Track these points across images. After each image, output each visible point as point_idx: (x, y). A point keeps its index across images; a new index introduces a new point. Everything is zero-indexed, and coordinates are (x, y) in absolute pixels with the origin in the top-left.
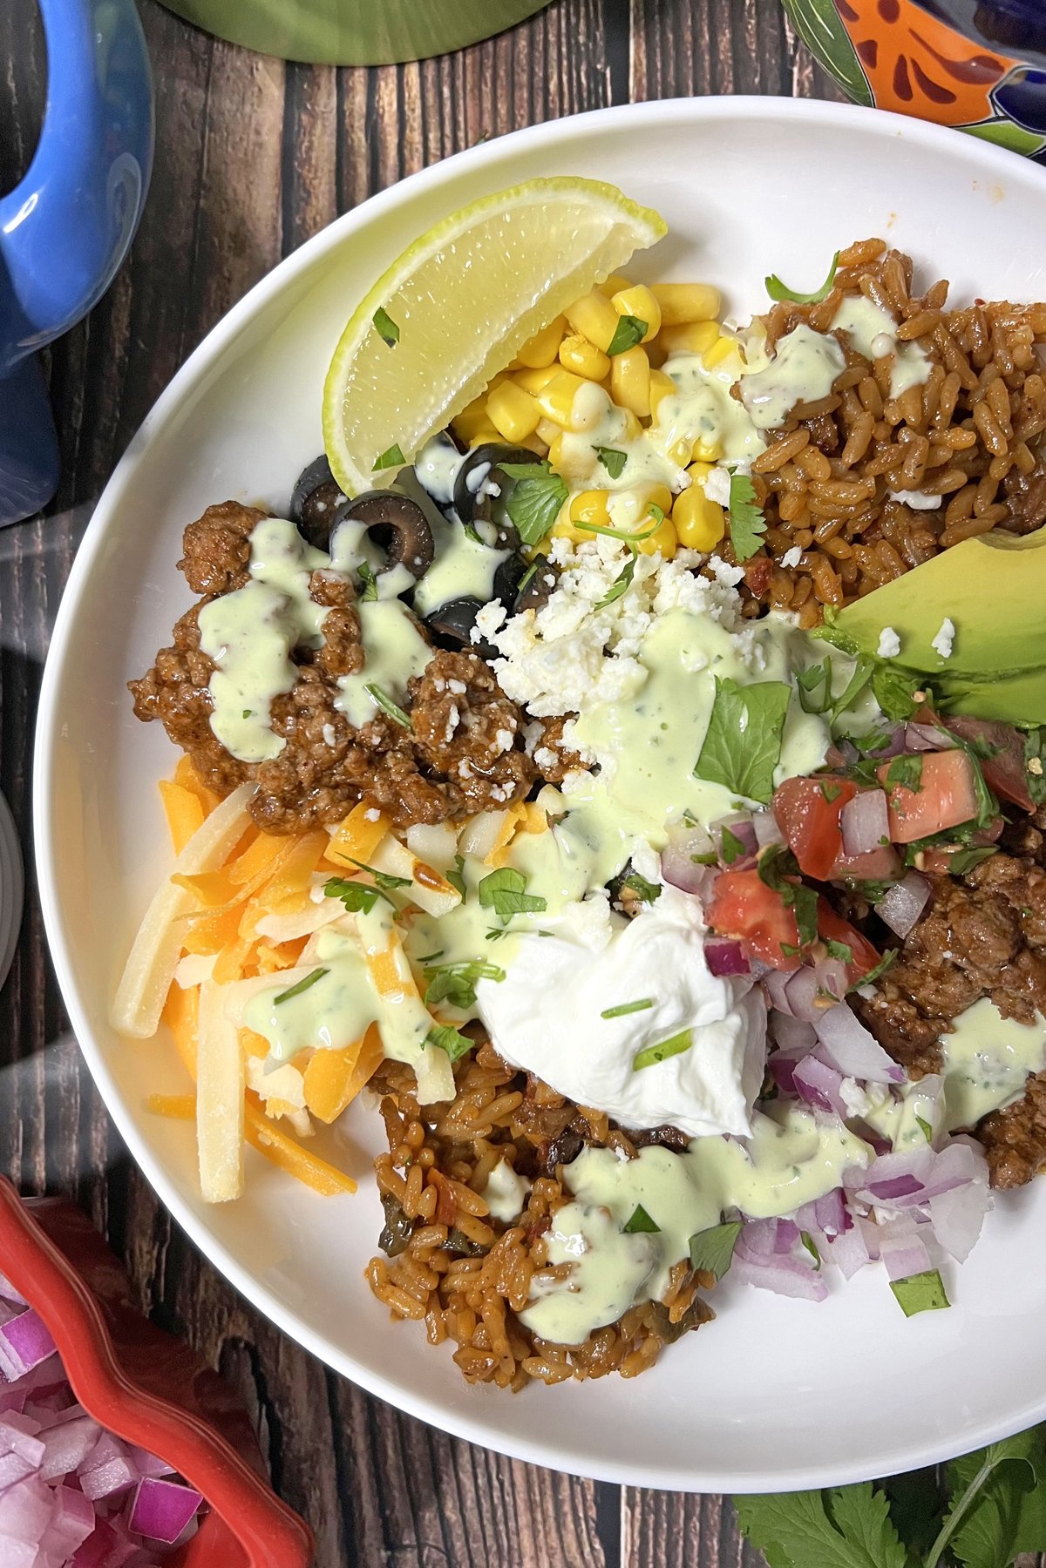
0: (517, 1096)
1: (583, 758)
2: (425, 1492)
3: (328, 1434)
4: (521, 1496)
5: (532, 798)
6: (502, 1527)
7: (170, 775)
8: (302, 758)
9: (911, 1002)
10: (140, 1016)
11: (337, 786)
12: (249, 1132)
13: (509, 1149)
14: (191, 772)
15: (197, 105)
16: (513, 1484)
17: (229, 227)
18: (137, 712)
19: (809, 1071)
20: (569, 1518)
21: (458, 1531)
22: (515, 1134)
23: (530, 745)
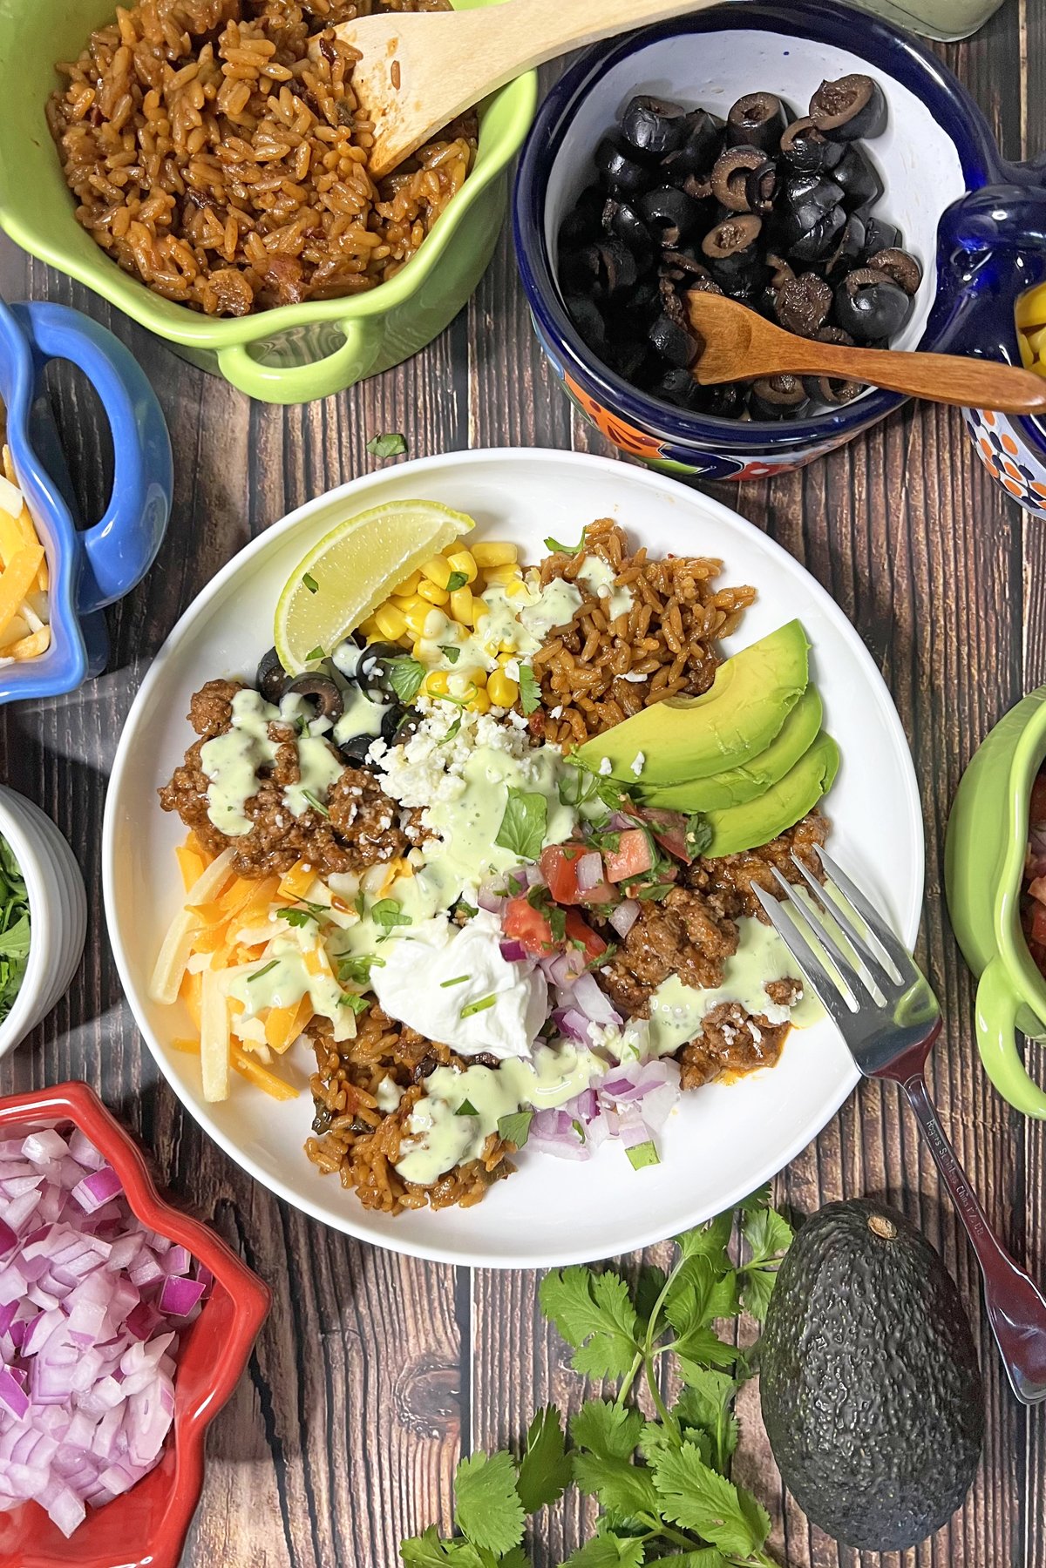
0: (396, 1035)
1: (434, 832)
2: (346, 1295)
3: (284, 1260)
4: (407, 1297)
5: (405, 855)
6: (395, 1317)
7: (182, 843)
8: (263, 833)
9: (632, 976)
10: (166, 991)
11: (285, 850)
12: (233, 1062)
13: (392, 1070)
14: (196, 842)
15: (194, 413)
16: (402, 1290)
17: (215, 492)
18: (162, 806)
19: (572, 1019)
20: (438, 1310)
21: (367, 1320)
22: (397, 1061)
23: (403, 824)
